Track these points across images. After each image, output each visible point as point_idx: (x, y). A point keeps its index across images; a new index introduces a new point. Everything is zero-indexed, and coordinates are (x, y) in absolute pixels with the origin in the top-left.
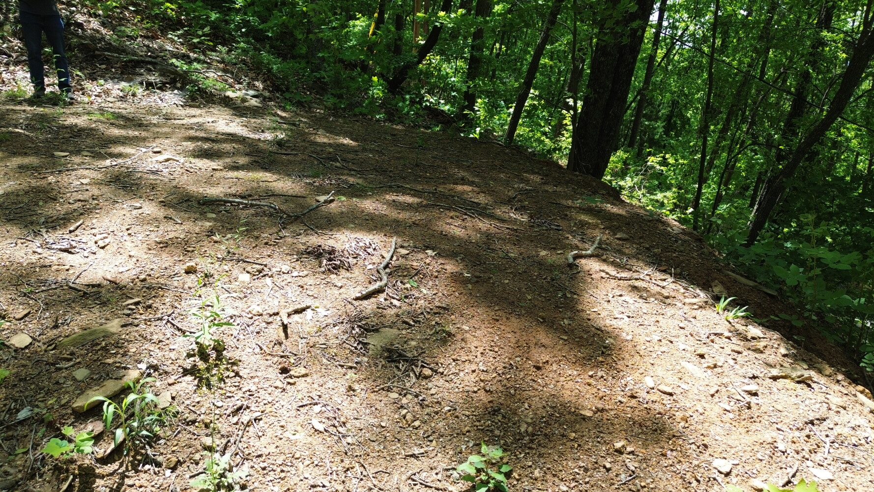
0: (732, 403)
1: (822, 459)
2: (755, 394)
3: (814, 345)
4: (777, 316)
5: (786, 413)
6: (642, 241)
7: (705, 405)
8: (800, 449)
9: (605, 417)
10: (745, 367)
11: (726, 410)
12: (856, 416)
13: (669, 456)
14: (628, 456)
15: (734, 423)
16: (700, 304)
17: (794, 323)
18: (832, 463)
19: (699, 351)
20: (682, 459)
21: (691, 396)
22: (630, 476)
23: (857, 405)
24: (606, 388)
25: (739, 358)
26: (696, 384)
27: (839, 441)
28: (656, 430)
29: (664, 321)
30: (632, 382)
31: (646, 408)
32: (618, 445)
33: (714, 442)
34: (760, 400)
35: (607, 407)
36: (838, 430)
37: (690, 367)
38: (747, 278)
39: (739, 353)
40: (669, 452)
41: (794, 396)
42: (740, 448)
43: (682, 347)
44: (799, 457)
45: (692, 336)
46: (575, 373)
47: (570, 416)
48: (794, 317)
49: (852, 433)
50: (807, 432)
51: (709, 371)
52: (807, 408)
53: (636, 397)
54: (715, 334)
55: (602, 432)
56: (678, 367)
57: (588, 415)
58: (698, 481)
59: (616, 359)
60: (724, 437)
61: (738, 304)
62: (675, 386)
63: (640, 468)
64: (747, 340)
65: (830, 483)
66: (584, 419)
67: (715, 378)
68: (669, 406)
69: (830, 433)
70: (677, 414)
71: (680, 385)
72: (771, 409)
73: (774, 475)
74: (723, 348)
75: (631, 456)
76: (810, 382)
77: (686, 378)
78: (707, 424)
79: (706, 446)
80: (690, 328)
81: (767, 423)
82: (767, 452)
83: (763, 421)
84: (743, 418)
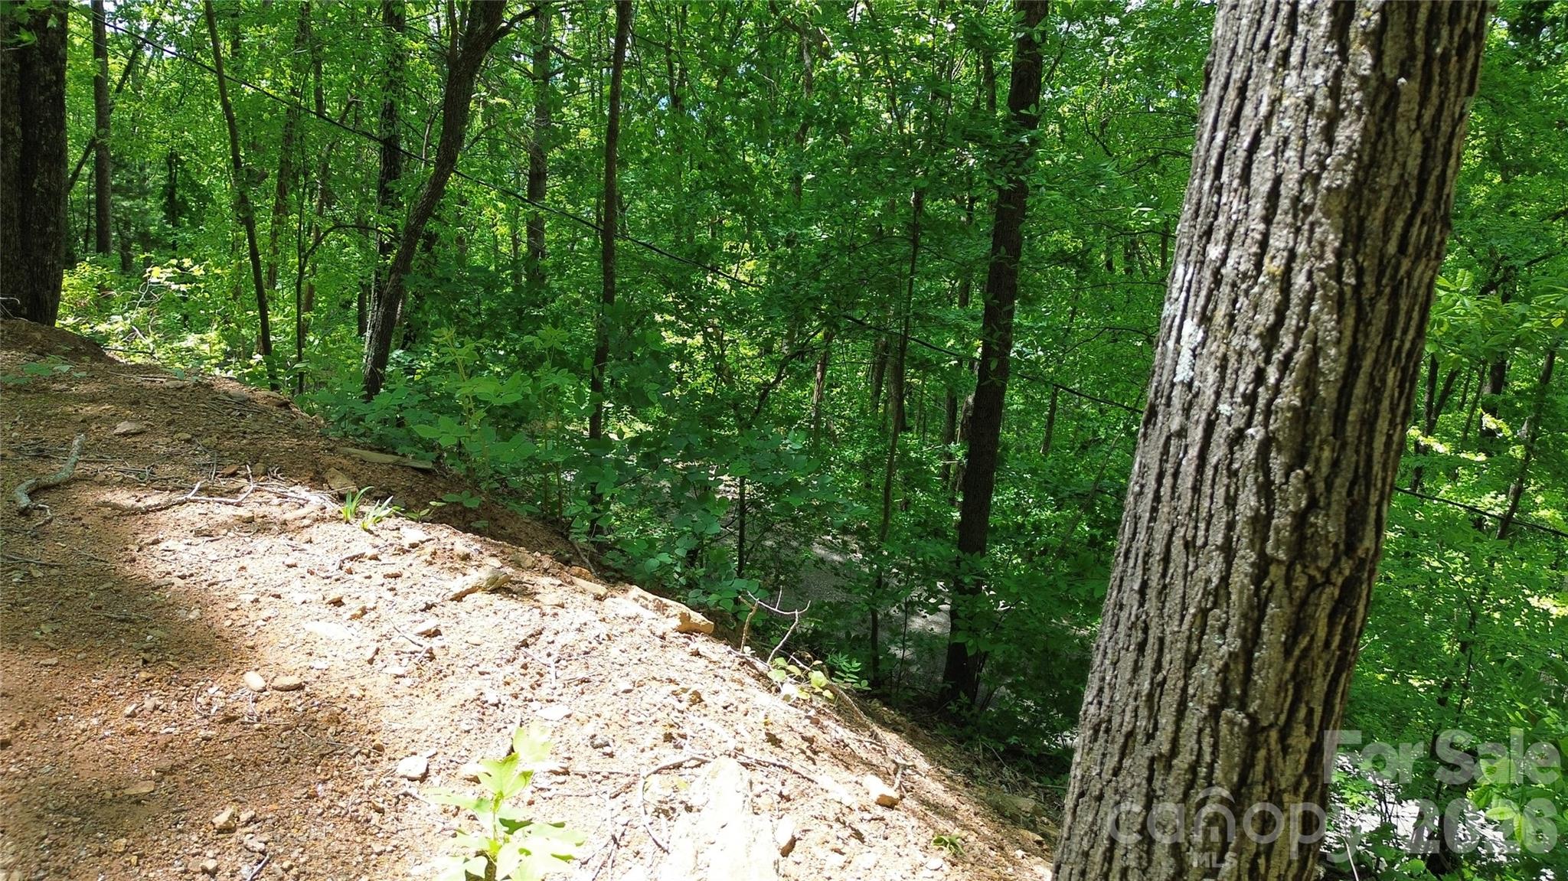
0: (405, 661)
1: (550, 691)
2: (437, 633)
3: (503, 528)
4: (441, 500)
5: (487, 644)
6: (172, 428)
7: (363, 681)
8: (517, 689)
9: (182, 779)
10: (412, 596)
11: (397, 676)
12: (579, 611)
13: (321, 794)
14: (247, 829)
15: (415, 693)
16: (314, 515)
17: (467, 505)
18: (565, 691)
19: (332, 596)
20: (345, 788)
21: (336, 677)
22: (259, 862)
23: (577, 595)
24: (169, 726)
25: (399, 584)
26: (339, 653)
27: (565, 657)
28: (288, 761)
29: (257, 563)
30: (220, 693)
31: (260, 729)
32: (221, 819)
33: (391, 736)
34: (446, 639)
35: (181, 759)
36: (561, 640)
37: (321, 629)
38: (381, 451)
39: (396, 576)
40: (320, 788)
41: (491, 614)
42: (433, 727)
43: (300, 599)
44: (519, 702)
45: (312, 573)
46: (95, 721)
47: (105, 810)
48: (466, 493)
49: (579, 636)
50: (521, 661)
51: (356, 623)
52: (514, 625)
53: (235, 719)
54: (352, 559)
55: (182, 811)
56: (301, 636)
57: (145, 790)
58: (381, 811)
59: (176, 665)
60: (405, 721)
61: (376, 499)
62: (304, 670)
63: (273, 839)
64: (405, 552)
65: (566, 720)
66: (138, 802)
67: (369, 630)
68: (300, 709)
69: (552, 649)
70: (320, 715)
71: (312, 664)
72: (465, 646)
73: (493, 745)
74: (369, 577)
75: (253, 827)
76: (509, 585)
77: (320, 649)
78: (373, 712)
79: (379, 749)
80: (305, 563)
81: (463, 670)
82: (475, 715)
83: (457, 670)
84: (426, 678)
